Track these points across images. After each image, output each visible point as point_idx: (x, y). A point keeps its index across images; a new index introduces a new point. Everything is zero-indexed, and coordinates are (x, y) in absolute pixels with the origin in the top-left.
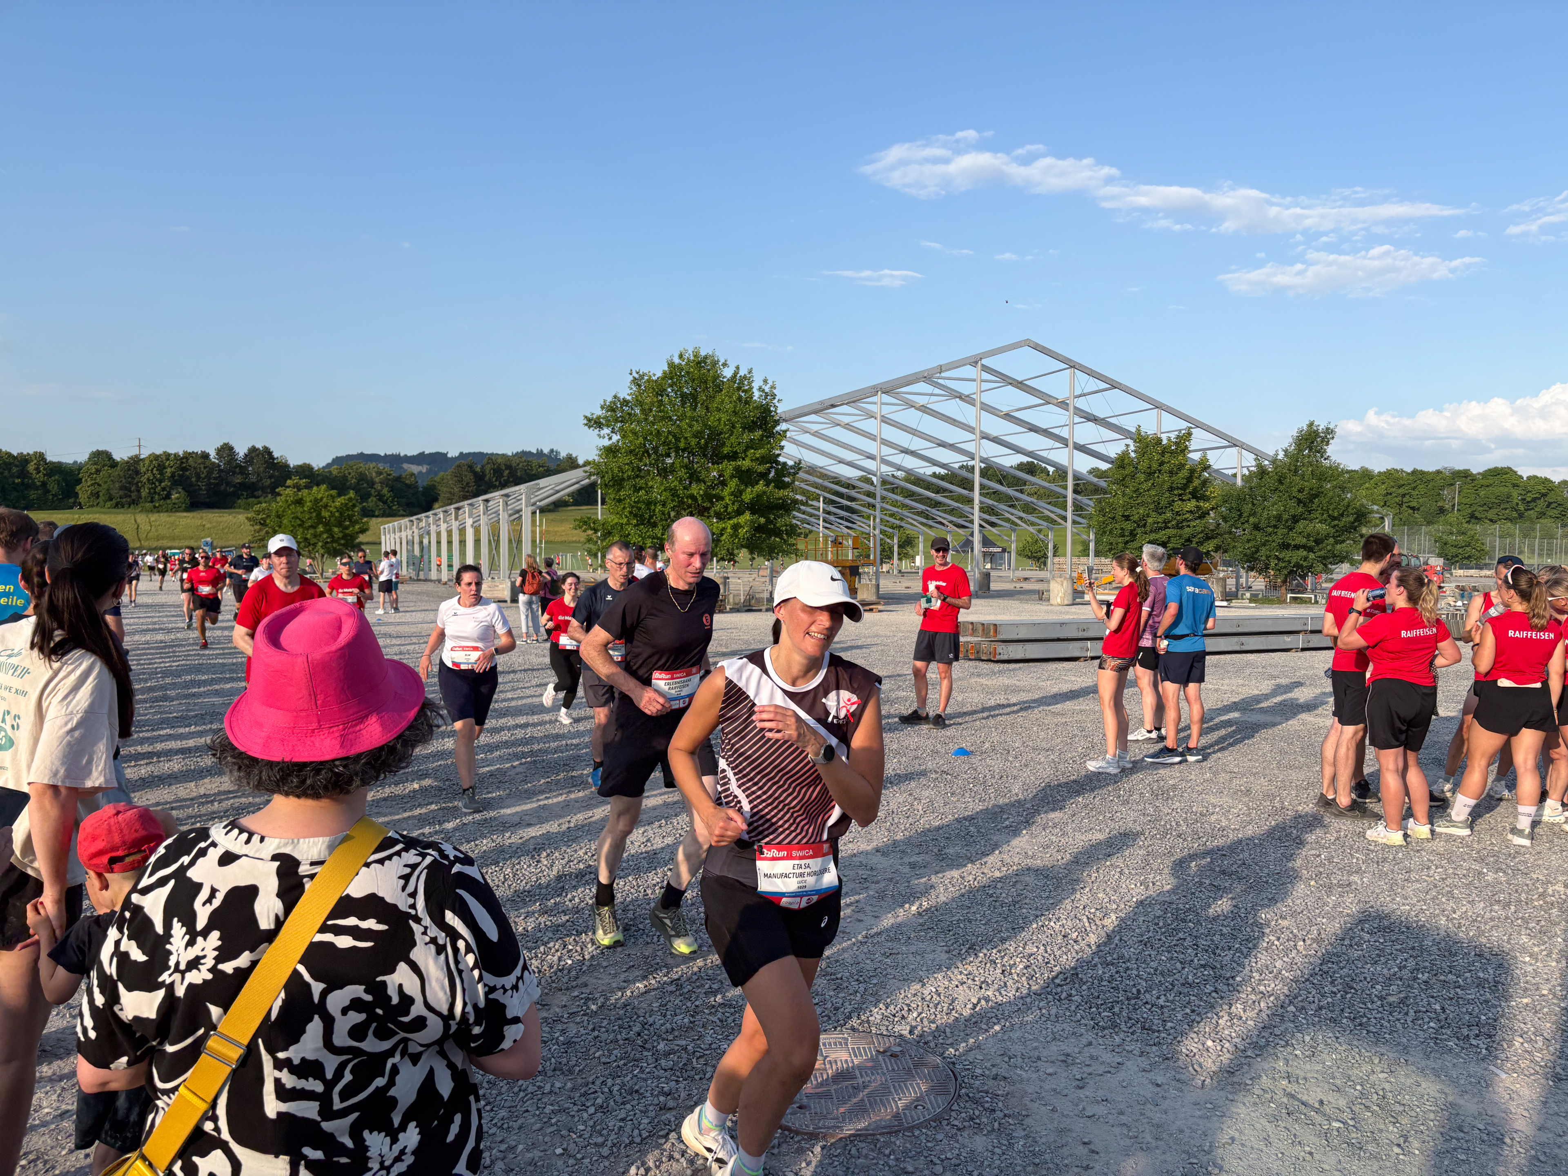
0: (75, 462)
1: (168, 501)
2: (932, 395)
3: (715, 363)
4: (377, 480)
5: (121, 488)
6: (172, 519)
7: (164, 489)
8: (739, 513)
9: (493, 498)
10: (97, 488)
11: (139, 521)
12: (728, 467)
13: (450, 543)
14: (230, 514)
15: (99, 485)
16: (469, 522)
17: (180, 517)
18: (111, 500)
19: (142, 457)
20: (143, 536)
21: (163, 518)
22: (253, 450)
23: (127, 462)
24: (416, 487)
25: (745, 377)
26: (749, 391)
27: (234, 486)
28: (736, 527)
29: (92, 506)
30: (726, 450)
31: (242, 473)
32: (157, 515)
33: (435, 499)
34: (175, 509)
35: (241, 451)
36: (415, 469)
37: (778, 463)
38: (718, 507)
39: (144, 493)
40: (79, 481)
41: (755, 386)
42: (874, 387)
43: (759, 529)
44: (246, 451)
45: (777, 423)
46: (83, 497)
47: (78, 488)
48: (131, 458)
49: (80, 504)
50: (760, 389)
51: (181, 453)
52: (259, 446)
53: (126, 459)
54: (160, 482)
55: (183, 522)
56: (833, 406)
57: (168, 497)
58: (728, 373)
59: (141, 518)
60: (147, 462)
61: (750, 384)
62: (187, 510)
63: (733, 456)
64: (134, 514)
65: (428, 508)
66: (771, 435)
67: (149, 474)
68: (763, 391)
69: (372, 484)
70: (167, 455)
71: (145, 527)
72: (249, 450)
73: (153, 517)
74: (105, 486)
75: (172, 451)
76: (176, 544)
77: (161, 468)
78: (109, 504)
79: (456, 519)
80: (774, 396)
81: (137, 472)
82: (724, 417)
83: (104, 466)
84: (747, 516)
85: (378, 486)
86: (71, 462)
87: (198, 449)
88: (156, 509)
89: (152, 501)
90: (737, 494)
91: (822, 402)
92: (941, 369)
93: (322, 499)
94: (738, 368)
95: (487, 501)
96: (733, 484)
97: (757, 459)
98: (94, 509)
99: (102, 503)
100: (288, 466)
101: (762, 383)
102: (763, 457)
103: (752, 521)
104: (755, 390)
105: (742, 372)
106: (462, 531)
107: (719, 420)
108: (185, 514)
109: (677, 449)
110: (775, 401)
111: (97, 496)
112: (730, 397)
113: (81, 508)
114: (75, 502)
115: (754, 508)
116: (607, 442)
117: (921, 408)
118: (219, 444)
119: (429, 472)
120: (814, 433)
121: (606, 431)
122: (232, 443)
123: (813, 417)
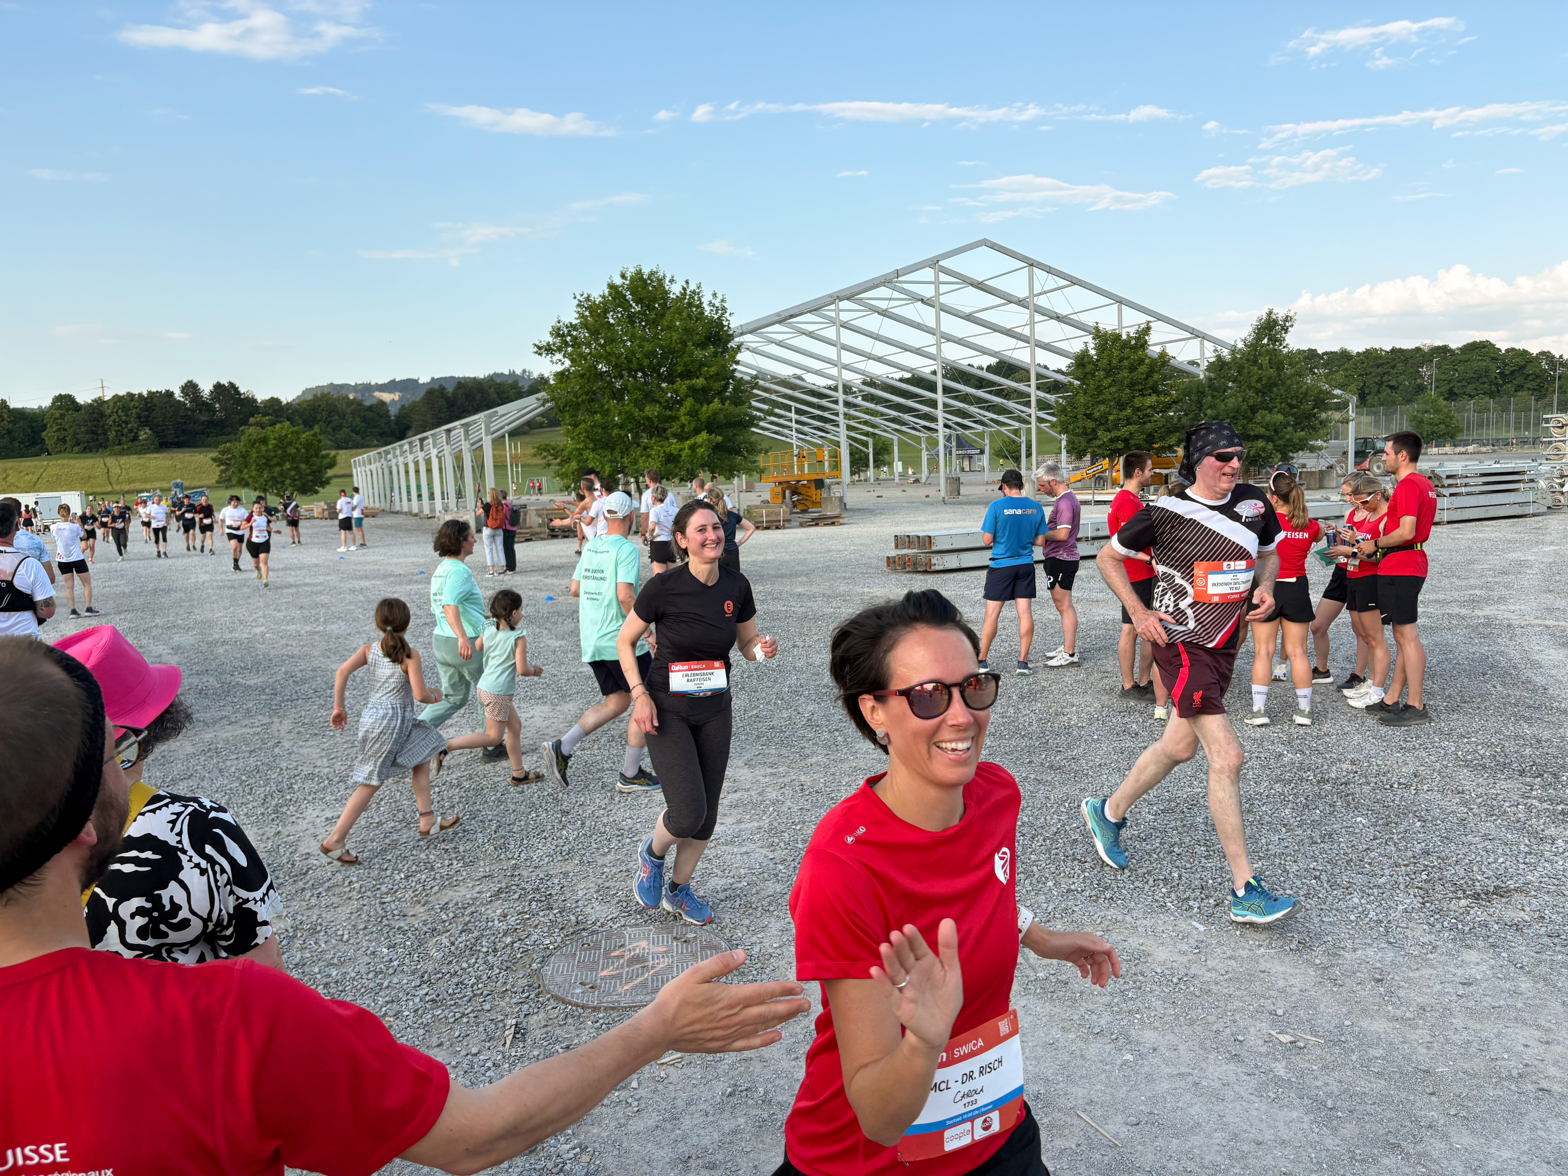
0: (40, 407)
1: (137, 443)
2: (890, 299)
3: (660, 281)
4: (348, 410)
5: (87, 433)
6: (141, 461)
7: (131, 431)
8: (697, 432)
9: (455, 428)
10: (62, 434)
11: (108, 464)
12: (682, 386)
13: (417, 471)
14: (200, 453)
15: (65, 430)
16: (434, 452)
17: (150, 459)
18: (79, 444)
19: (106, 399)
20: (114, 479)
21: (133, 460)
22: (218, 387)
23: (90, 405)
24: (389, 416)
25: (694, 292)
26: (700, 306)
27: (203, 424)
28: (693, 448)
29: (60, 452)
30: (679, 369)
31: (208, 411)
32: (126, 458)
33: (408, 428)
34: (143, 450)
35: (206, 388)
36: (386, 397)
37: (733, 378)
38: (675, 428)
39: (112, 435)
40: (44, 427)
41: (705, 301)
42: (830, 296)
43: (717, 448)
44: (212, 388)
45: (731, 337)
46: (49, 443)
47: (44, 434)
48: (95, 401)
49: (47, 451)
50: (711, 304)
51: (145, 394)
52: (225, 382)
53: (90, 401)
54: (127, 423)
55: (153, 463)
56: (792, 316)
57: (135, 438)
58: (675, 290)
59: (111, 461)
60: (111, 403)
61: (699, 299)
62: (156, 451)
63: (687, 374)
64: (103, 457)
65: (402, 437)
66: (726, 350)
67: (115, 416)
68: (714, 306)
69: (343, 416)
70: (131, 396)
71: (115, 471)
72: (215, 386)
73: (123, 460)
74: (71, 431)
75: (136, 391)
76: (148, 486)
77: (125, 409)
78: (76, 449)
79: (422, 449)
80: (724, 309)
81: (102, 415)
82: (675, 336)
83: (68, 410)
84: (704, 435)
85: (349, 418)
86: (36, 407)
87: (162, 389)
88: (122, 453)
89: (120, 444)
90: (693, 413)
91: (778, 314)
92: (898, 273)
93: (286, 435)
94: (687, 282)
95: (448, 431)
96: (689, 403)
97: (711, 377)
98: (63, 455)
99: (69, 449)
100: (255, 401)
101: (711, 298)
102: (717, 374)
103: (709, 440)
104: (704, 305)
105: (692, 287)
106: (428, 462)
107: (671, 337)
108: (155, 455)
109: (630, 370)
110: (727, 315)
111: (63, 440)
112: (680, 314)
113: (49, 454)
114: (41, 449)
115: (711, 426)
116: (559, 368)
117: (884, 313)
118: (183, 382)
119: (401, 399)
120: (780, 344)
121: (558, 356)
122: (196, 380)
123: (777, 327)
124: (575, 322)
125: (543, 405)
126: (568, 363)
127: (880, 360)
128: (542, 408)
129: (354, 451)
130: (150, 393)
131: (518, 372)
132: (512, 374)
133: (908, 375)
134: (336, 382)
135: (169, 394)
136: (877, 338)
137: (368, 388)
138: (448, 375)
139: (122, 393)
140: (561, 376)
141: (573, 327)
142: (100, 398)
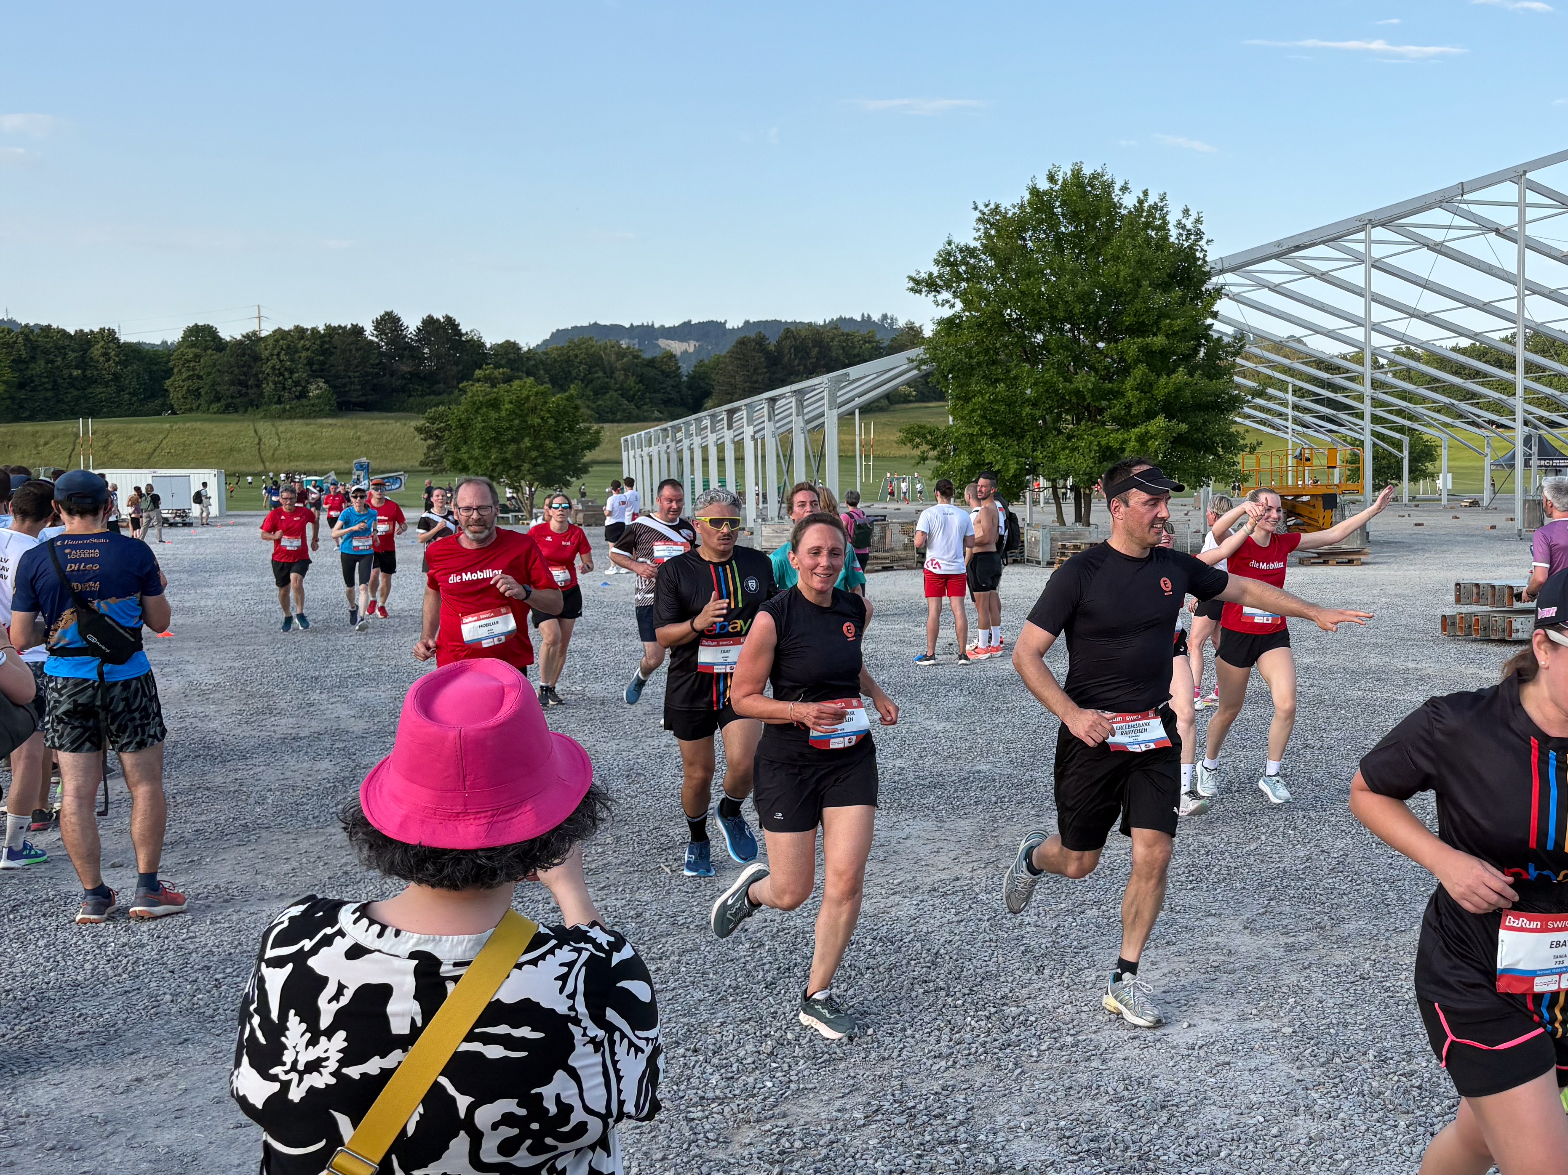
0: (164, 343)
1: (304, 402)
2: (1449, 227)
3: (1108, 187)
4: (618, 365)
5: (232, 383)
6: (309, 429)
7: (297, 383)
8: (1150, 415)
9: (782, 396)
10: (197, 383)
11: (261, 432)
12: (1131, 346)
13: (721, 460)
14: (397, 420)
15: (200, 377)
16: (749, 431)
17: (322, 426)
18: (219, 400)
19: (264, 334)
20: (267, 454)
21: (297, 427)
22: (429, 322)
23: (240, 343)
24: (678, 376)
25: (1155, 207)
26: (1164, 227)
27: (403, 377)
28: (1142, 440)
29: (191, 410)
30: (1127, 320)
31: (413, 357)
32: (288, 422)
33: (707, 394)
34: (313, 413)
35: (412, 323)
36: (677, 347)
37: (1208, 338)
38: (1117, 408)
39: (268, 388)
40: (169, 373)
41: (1172, 219)
42: (1358, 219)
43: (1179, 441)
44: (419, 324)
45: (1208, 275)
46: (175, 396)
47: (168, 382)
48: (247, 336)
49: (171, 407)
50: (1180, 225)
51: (321, 328)
52: (439, 316)
53: (239, 337)
54: (292, 372)
55: (326, 432)
56: (1298, 248)
57: (303, 395)
58: (1129, 201)
59: (265, 427)
60: (271, 342)
61: (1163, 218)
62: (332, 414)
63: (1139, 329)
64: (253, 421)
65: (696, 407)
66: (1199, 295)
67: (274, 361)
68: (1184, 227)
69: (610, 372)
70: (300, 331)
71: (270, 441)
72: (424, 322)
73: (284, 426)
74: (209, 380)
75: (308, 325)
76: (317, 466)
77: (291, 350)
78: (215, 407)
79: (730, 427)
80: (1199, 234)
81: (256, 358)
82: (1124, 271)
83: (206, 349)
84: (1160, 421)
85: (620, 375)
86: (158, 342)
87: (347, 323)
88: (283, 415)
89: (279, 402)
90: (1145, 388)
91: (1278, 244)
92: (1463, 189)
93: (528, 397)
94: (1146, 193)
95: (773, 400)
96: (1139, 372)
97: (1175, 333)
98: (193, 414)
99: (204, 406)
100: (482, 345)
101: (1180, 216)
102: (1184, 330)
103: (1167, 429)
104: (1170, 226)
105: (1152, 199)
106: (739, 445)
107: (1117, 274)
108: (330, 421)
109: (1054, 320)
110: (1202, 243)
111: (196, 393)
112: (1133, 238)
113: (174, 413)
114: (163, 405)
115: (1171, 408)
116: (946, 312)
117: (1438, 248)
118: (378, 314)
119: (697, 351)
120: (1275, 289)
121: (946, 295)
122: (398, 312)
123: (1273, 264)
124: (974, 244)
125: (918, 367)
126: (959, 305)
127: (1427, 318)
128: (915, 372)
129: (624, 426)
130: (328, 327)
131: (876, 317)
132: (867, 321)
133: (1465, 343)
134: (602, 322)
135: (358, 331)
136: (1426, 285)
137: (647, 332)
138: (770, 318)
139: (288, 326)
140: (949, 325)
141: (970, 252)
142: (254, 333)
